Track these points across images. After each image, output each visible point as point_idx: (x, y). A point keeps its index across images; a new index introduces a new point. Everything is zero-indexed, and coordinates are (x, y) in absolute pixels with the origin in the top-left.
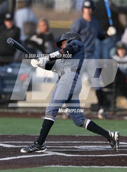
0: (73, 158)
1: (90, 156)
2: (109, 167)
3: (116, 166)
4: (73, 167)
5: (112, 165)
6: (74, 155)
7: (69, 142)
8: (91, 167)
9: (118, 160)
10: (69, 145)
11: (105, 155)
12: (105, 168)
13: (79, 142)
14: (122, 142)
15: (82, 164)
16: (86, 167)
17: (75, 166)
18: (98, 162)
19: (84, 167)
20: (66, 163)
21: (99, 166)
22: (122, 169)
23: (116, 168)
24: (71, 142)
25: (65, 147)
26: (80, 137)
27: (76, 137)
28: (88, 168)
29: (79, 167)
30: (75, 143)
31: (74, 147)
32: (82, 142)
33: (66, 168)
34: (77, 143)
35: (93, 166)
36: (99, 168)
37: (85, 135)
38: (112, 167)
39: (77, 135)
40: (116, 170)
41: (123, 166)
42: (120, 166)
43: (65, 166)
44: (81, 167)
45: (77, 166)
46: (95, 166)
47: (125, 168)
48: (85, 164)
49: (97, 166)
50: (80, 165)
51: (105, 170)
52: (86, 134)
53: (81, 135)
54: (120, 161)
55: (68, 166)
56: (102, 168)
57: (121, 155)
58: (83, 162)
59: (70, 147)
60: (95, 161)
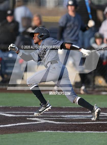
0: (60, 125)
1: (74, 123)
2: (89, 132)
3: (95, 131)
4: (61, 132)
5: (91, 131)
6: (62, 123)
7: (57, 112)
8: (75, 132)
9: (96, 127)
10: (58, 114)
11: (86, 123)
12: (86, 133)
13: (66, 112)
15: (68, 130)
16: (71, 132)
17: (62, 132)
18: (81, 128)
19: (69, 132)
20: (55, 129)
21: (81, 131)
22: (99, 133)
23: (94, 133)
24: (59, 112)
25: (55, 116)
26: (66, 108)
27: (63, 108)
28: (73, 133)
29: (66, 132)
30: (62, 113)
31: (62, 116)
32: (68, 112)
33: (55, 133)
34: (64, 113)
35: (77, 131)
36: (82, 133)
37: (70, 107)
38: (92, 132)
39: (64, 107)
40: (94, 134)
41: (101, 131)
42: (98, 131)
43: (54, 131)
44: (67, 132)
45: (64, 131)
46: (78, 131)
47: (101, 133)
48: (70, 130)
49: (79, 131)
50: (66, 130)
51: (86, 134)
52: (71, 106)
53: (67, 107)
54: (98, 127)
55: (57, 131)
56: (84, 133)
57: (99, 122)
58: (68, 128)
59: (59, 116)
60: (78, 127)
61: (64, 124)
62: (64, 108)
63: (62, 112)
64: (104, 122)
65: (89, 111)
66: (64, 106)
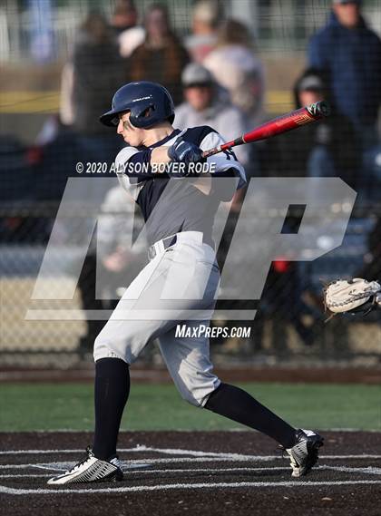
0: (31, 498)
1: (82, 491)
6: (35, 491)
7: (17, 452)
9: (166, 503)
10: (19, 459)
13: (49, 451)
14: (177, 448)
18: (106, 510)
24: (23, 451)
25: (8, 466)
26: (50, 436)
27: (40, 436)
30: (35, 454)
31: (34, 466)
32: (57, 451)
34: (40, 454)
37: (65, 430)
39: (42, 431)
52: (67, 427)
53: (51, 431)
54: (173, 505)
57: (174, 486)
58: (60, 509)
59: (23, 466)
60: (96, 507)
61: (42, 495)
62: (41, 434)
63: (36, 452)
64: (194, 486)
65: (136, 447)
66: (43, 428)
